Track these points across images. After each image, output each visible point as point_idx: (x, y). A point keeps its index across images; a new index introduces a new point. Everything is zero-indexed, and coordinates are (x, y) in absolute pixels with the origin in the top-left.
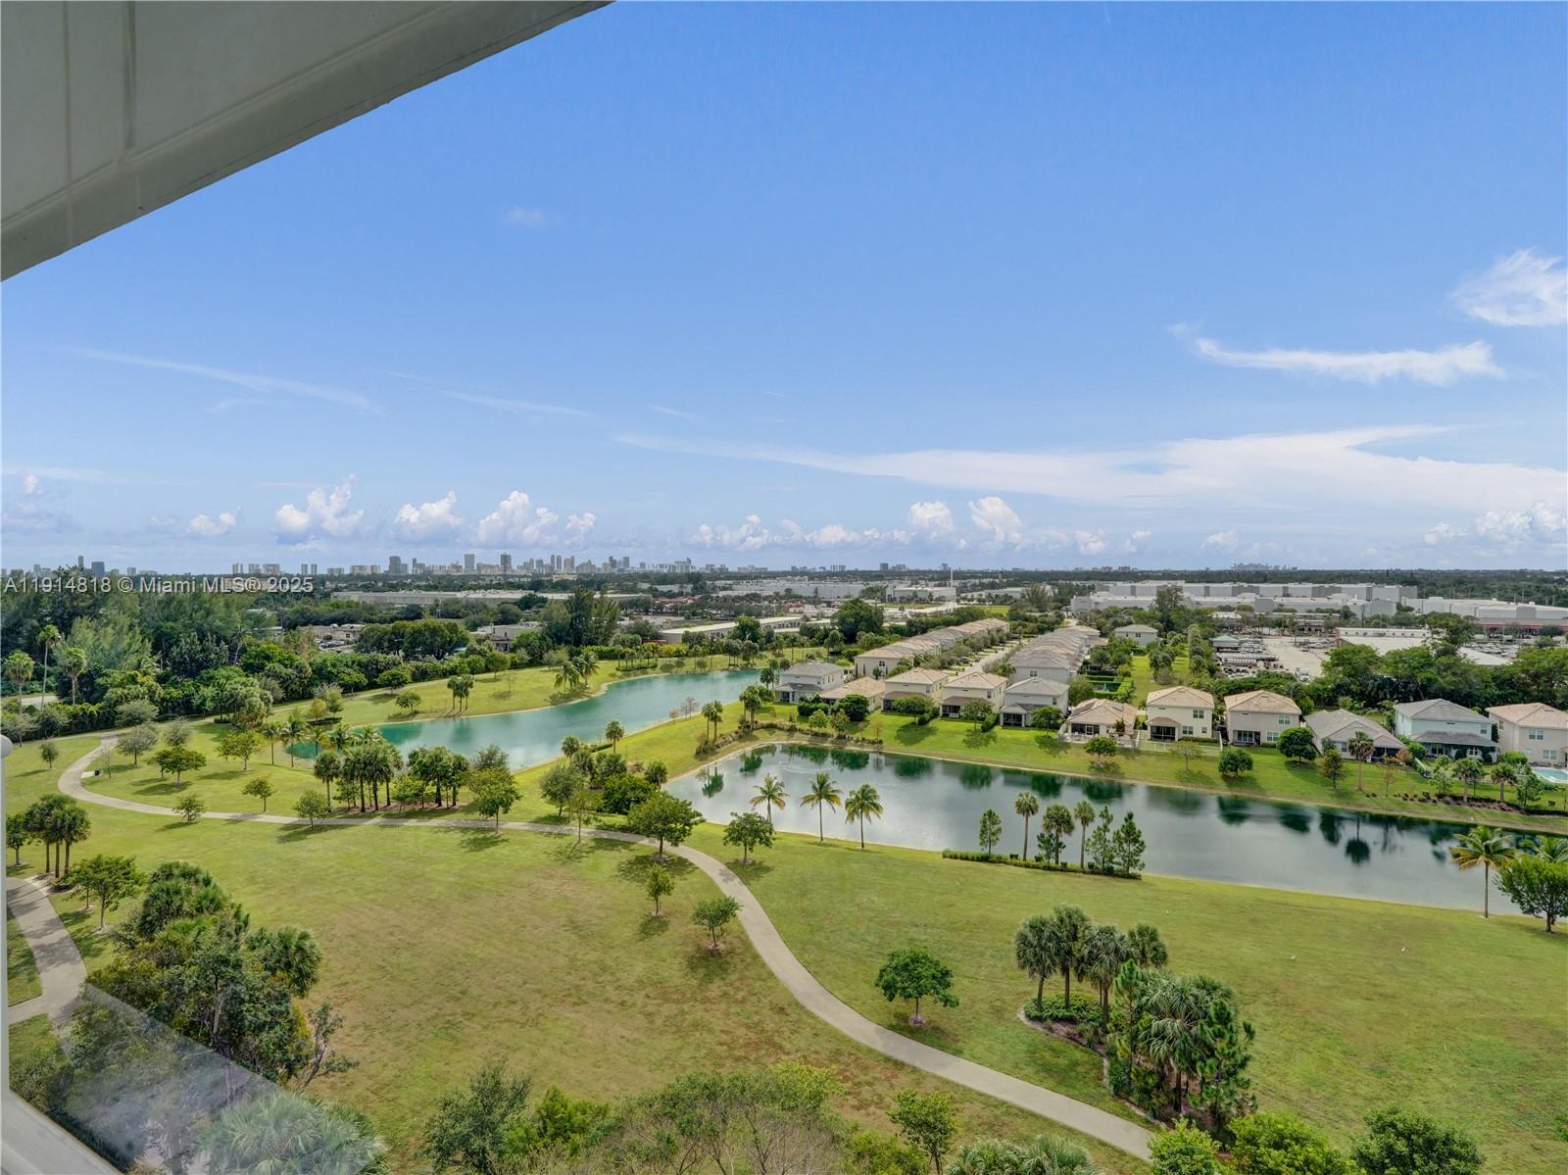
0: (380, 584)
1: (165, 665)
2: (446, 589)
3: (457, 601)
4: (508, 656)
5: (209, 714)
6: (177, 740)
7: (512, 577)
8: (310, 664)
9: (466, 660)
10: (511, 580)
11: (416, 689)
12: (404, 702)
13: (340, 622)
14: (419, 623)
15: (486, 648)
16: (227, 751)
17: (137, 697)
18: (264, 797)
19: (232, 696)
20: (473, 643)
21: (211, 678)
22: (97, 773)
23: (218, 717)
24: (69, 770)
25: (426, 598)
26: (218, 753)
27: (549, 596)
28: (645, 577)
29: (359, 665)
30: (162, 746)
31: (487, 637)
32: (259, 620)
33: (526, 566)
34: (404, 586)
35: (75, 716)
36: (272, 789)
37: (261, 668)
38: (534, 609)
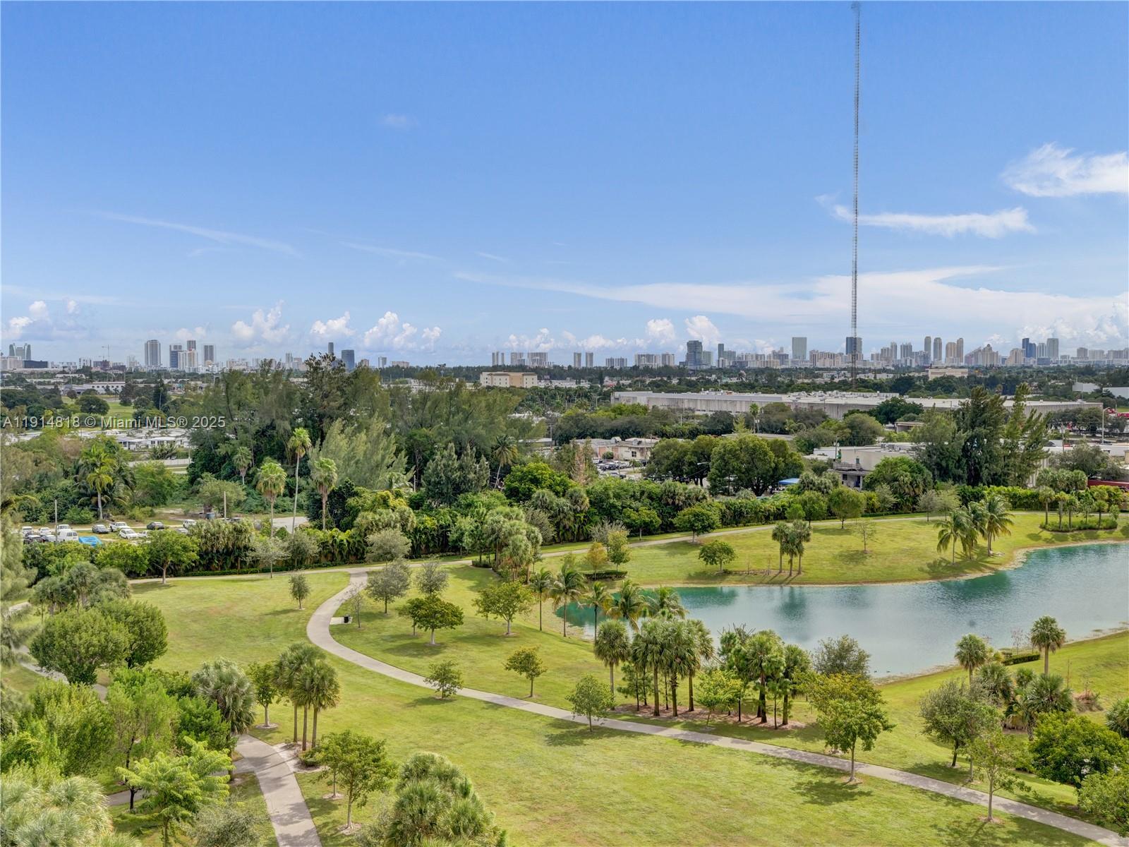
0: (675, 381)
1: (419, 485)
2: (767, 389)
3: (782, 408)
4: (862, 495)
5: (466, 553)
6: (431, 585)
7: (864, 371)
8: (588, 493)
9: (799, 498)
10: (862, 376)
11: (727, 538)
12: (710, 555)
13: (625, 433)
14: (731, 439)
15: (828, 482)
16: (488, 605)
17: (387, 525)
18: (531, 677)
19: (493, 531)
20: (808, 474)
21: (469, 505)
22: (346, 620)
23: (477, 558)
24: (318, 613)
25: (739, 404)
26: (477, 608)
27: (927, 403)
28: (1087, 373)
29: (650, 497)
30: (414, 593)
31: (830, 464)
32: (525, 428)
33: (886, 353)
34: (707, 385)
35: (324, 544)
36: (541, 667)
37: (528, 496)
38: (900, 423)
